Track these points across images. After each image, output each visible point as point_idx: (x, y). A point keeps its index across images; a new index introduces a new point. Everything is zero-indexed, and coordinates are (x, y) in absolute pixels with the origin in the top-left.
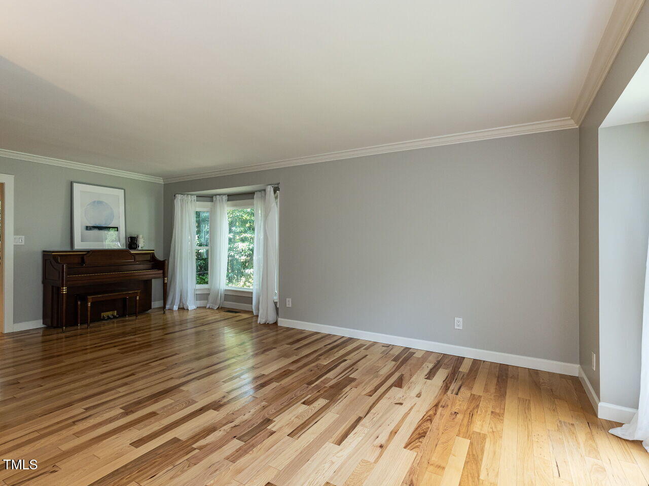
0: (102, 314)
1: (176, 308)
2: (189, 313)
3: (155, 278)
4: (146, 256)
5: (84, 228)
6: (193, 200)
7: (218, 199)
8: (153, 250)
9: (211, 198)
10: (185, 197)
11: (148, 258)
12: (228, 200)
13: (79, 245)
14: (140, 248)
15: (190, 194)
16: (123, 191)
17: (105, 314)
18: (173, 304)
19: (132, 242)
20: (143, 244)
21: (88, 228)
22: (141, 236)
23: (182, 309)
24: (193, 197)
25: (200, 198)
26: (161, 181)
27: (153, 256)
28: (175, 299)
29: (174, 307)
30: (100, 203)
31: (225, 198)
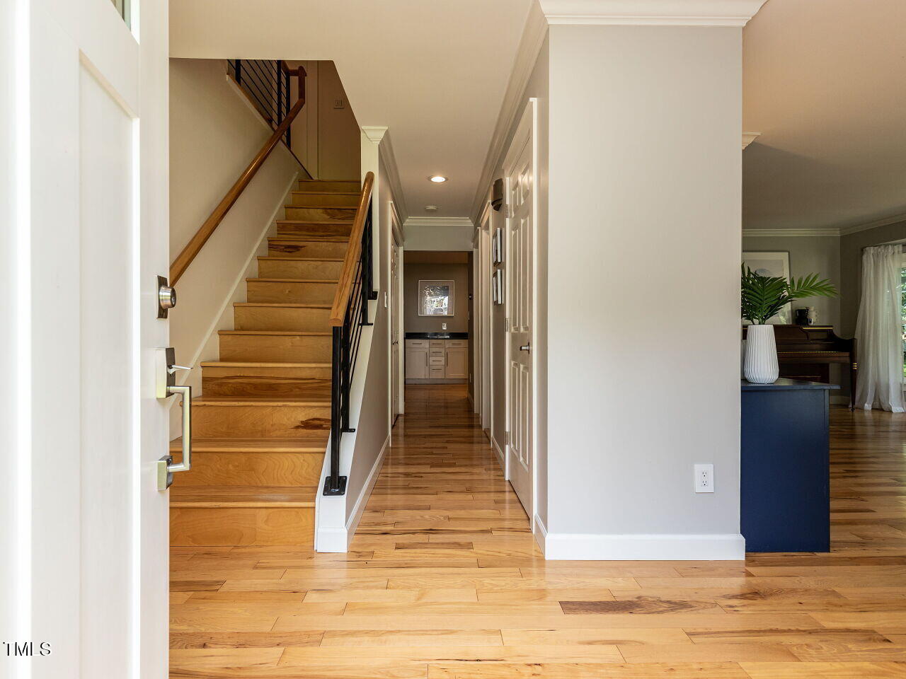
1: (868, 406)
2: (893, 416)
3: (834, 362)
4: (821, 333)
6: (896, 251)
8: (831, 327)
10: (881, 249)
11: (824, 336)
14: (812, 324)
15: (891, 245)
16: (786, 253)
18: (863, 400)
19: (802, 315)
20: (817, 318)
22: (812, 309)
23: (880, 409)
24: (896, 247)
26: (837, 234)
27: (830, 334)
28: (867, 394)
29: (866, 405)
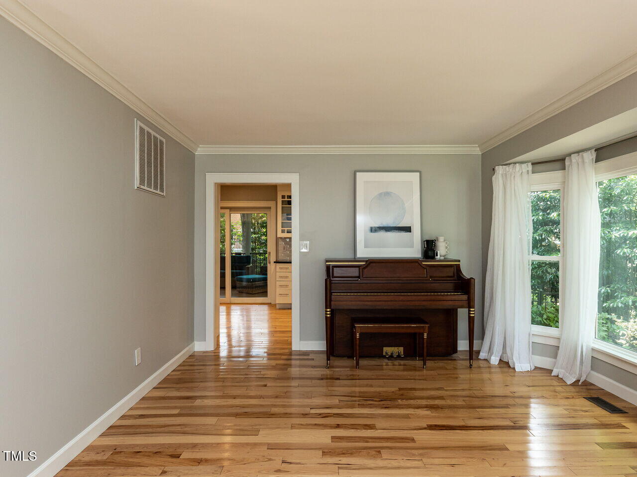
0: (385, 349)
1: (494, 360)
2: (517, 375)
4: (448, 269)
5: (368, 229)
6: (525, 172)
7: (574, 161)
8: (459, 261)
9: (559, 162)
10: (510, 169)
11: (451, 272)
12: (598, 160)
13: (363, 252)
14: (439, 257)
16: (418, 174)
17: (388, 350)
18: (491, 352)
19: (429, 247)
20: (442, 251)
21: (373, 230)
22: (441, 239)
23: (505, 364)
24: (524, 166)
25: (539, 165)
26: (477, 151)
27: (457, 270)
28: (494, 345)
29: (493, 357)
30: (387, 194)
31: (590, 156)
